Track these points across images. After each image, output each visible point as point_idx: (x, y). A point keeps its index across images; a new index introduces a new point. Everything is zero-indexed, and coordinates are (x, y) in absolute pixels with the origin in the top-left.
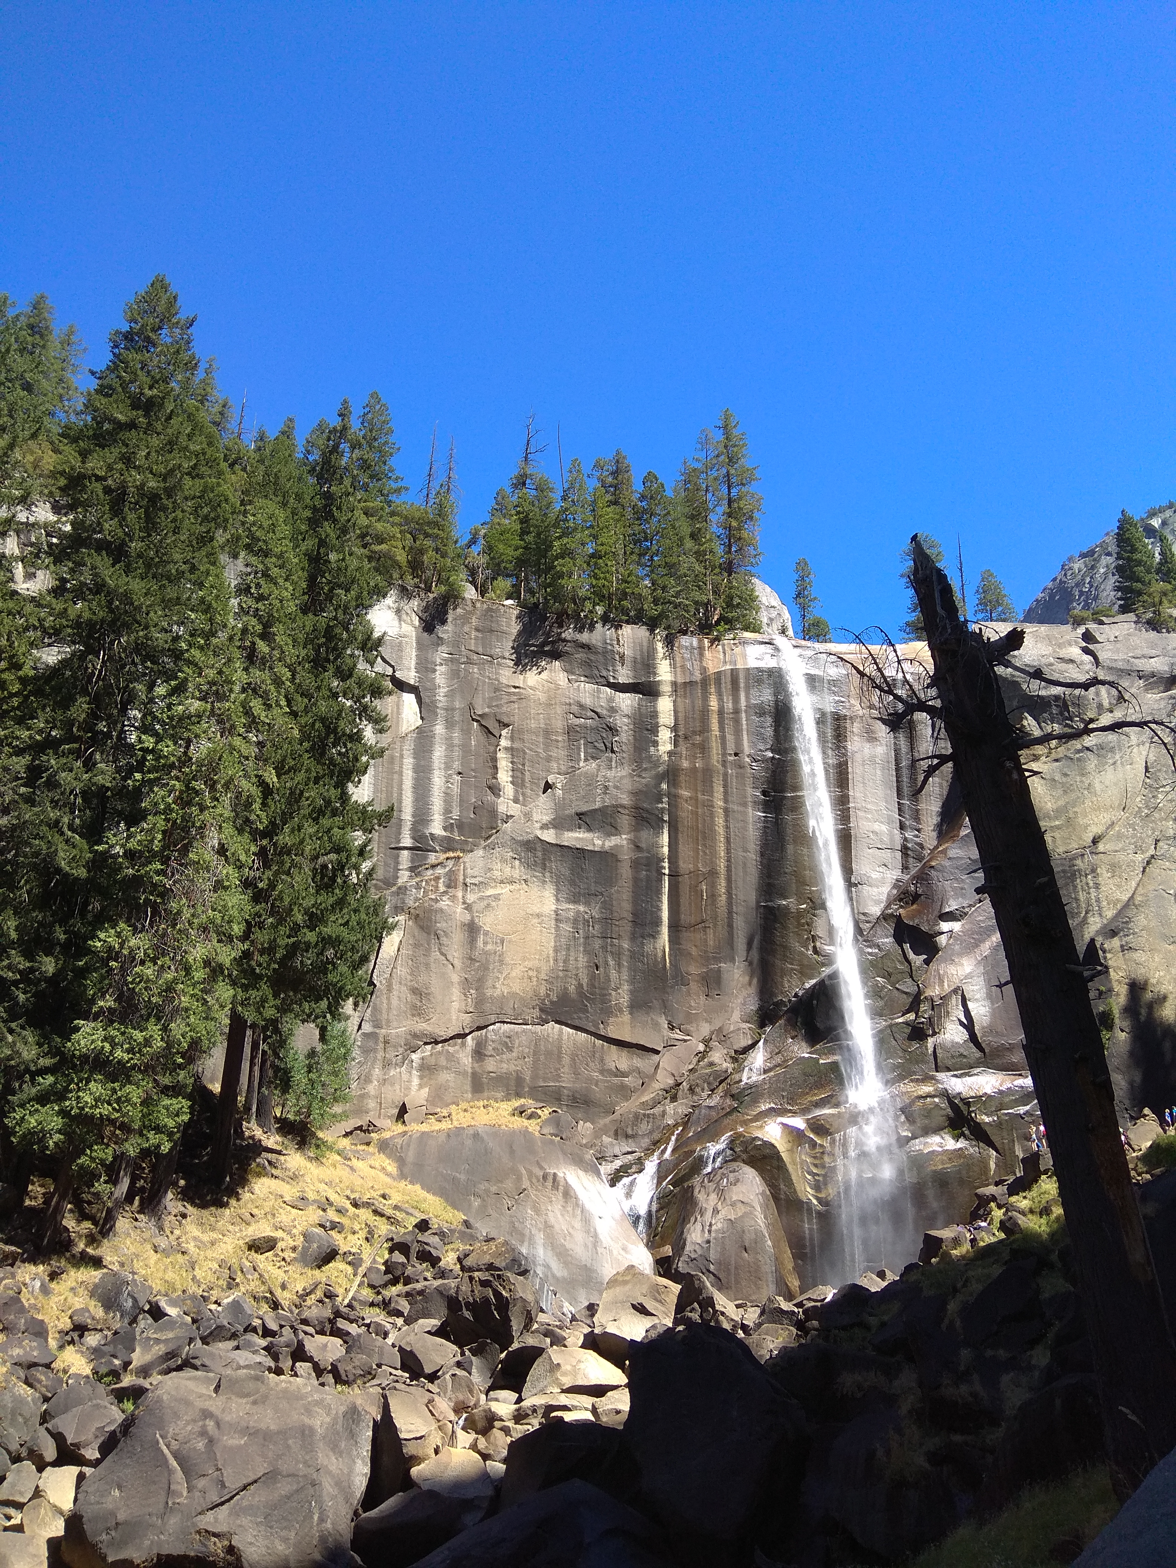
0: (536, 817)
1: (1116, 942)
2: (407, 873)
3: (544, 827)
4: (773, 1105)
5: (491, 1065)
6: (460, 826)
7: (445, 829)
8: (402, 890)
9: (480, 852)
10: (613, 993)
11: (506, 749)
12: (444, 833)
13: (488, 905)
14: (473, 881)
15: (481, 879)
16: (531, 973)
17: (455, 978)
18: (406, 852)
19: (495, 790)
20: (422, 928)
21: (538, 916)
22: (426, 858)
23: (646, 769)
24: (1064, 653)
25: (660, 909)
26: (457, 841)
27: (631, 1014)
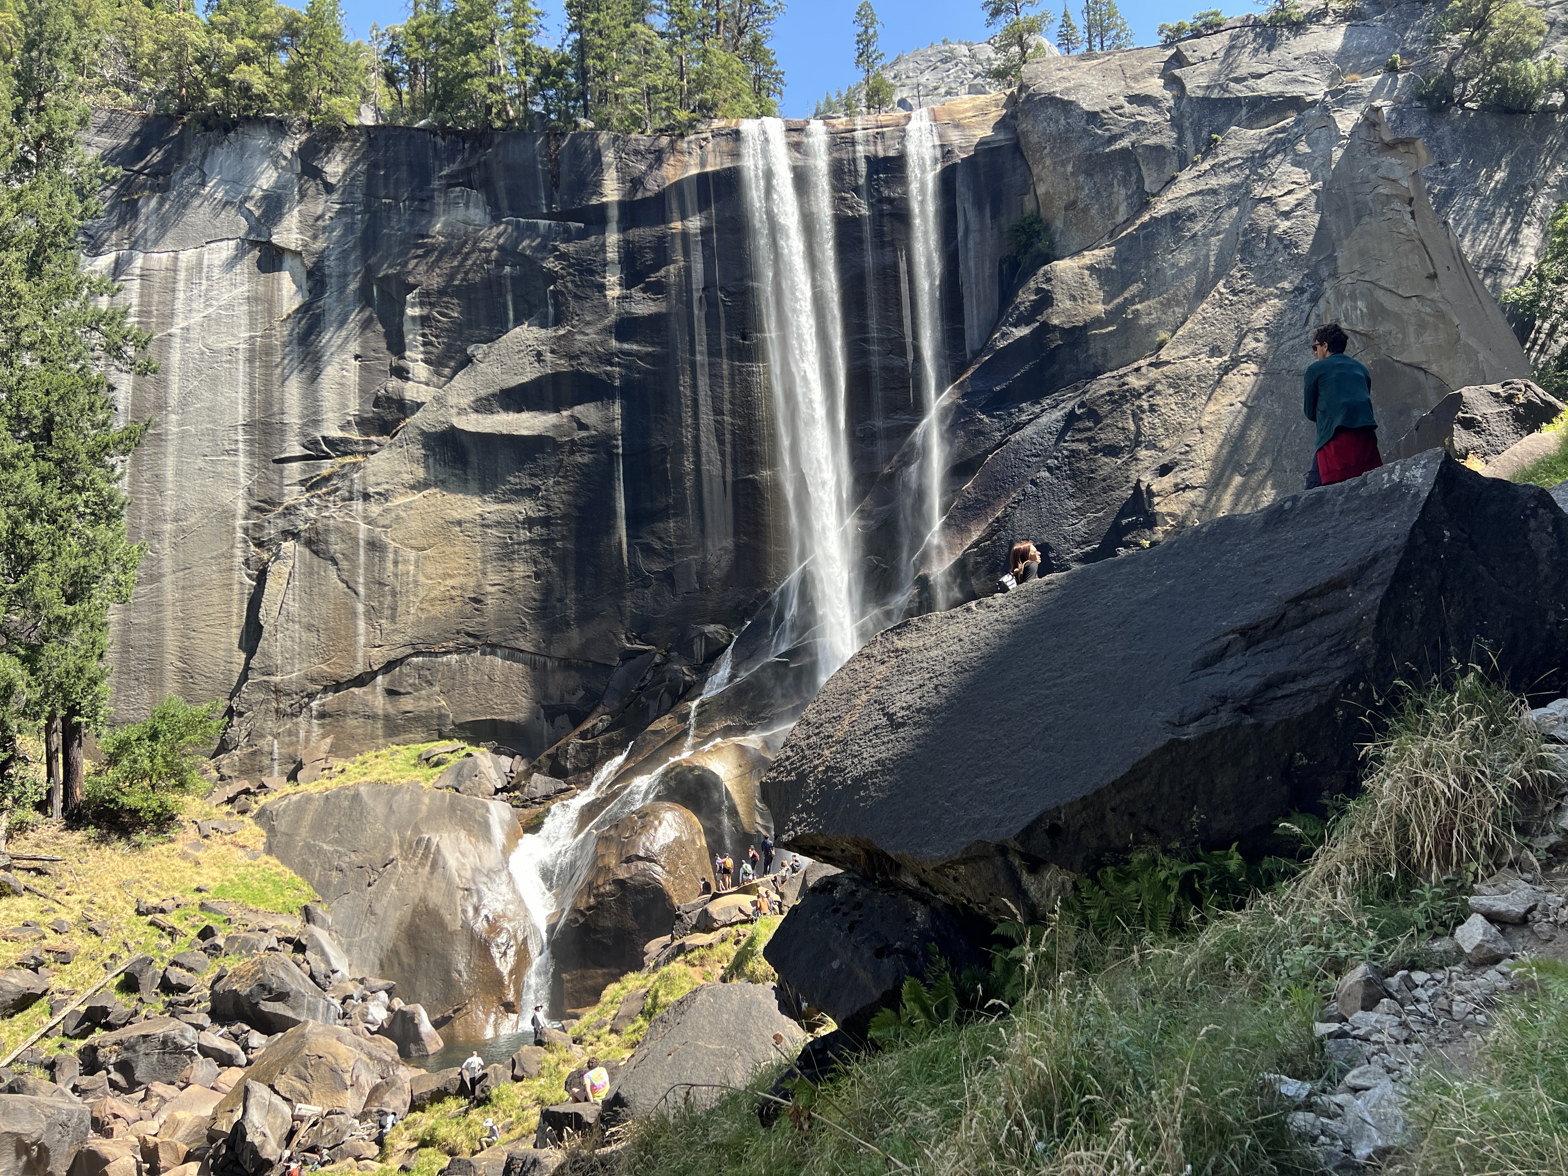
0: (452, 400)
1: (1168, 481)
2: (297, 488)
3: (461, 412)
4: (729, 723)
5: (407, 704)
6: (363, 424)
7: (342, 428)
8: (290, 511)
9: (384, 454)
10: (558, 605)
11: (413, 318)
12: (340, 434)
13: (398, 517)
14: (379, 489)
15: (386, 486)
16: (453, 593)
17: (360, 608)
18: (295, 465)
19: (401, 373)
20: (316, 553)
21: (459, 523)
22: (319, 467)
23: (588, 323)
24: (1139, 88)
25: (612, 499)
26: (357, 443)
27: (579, 626)
